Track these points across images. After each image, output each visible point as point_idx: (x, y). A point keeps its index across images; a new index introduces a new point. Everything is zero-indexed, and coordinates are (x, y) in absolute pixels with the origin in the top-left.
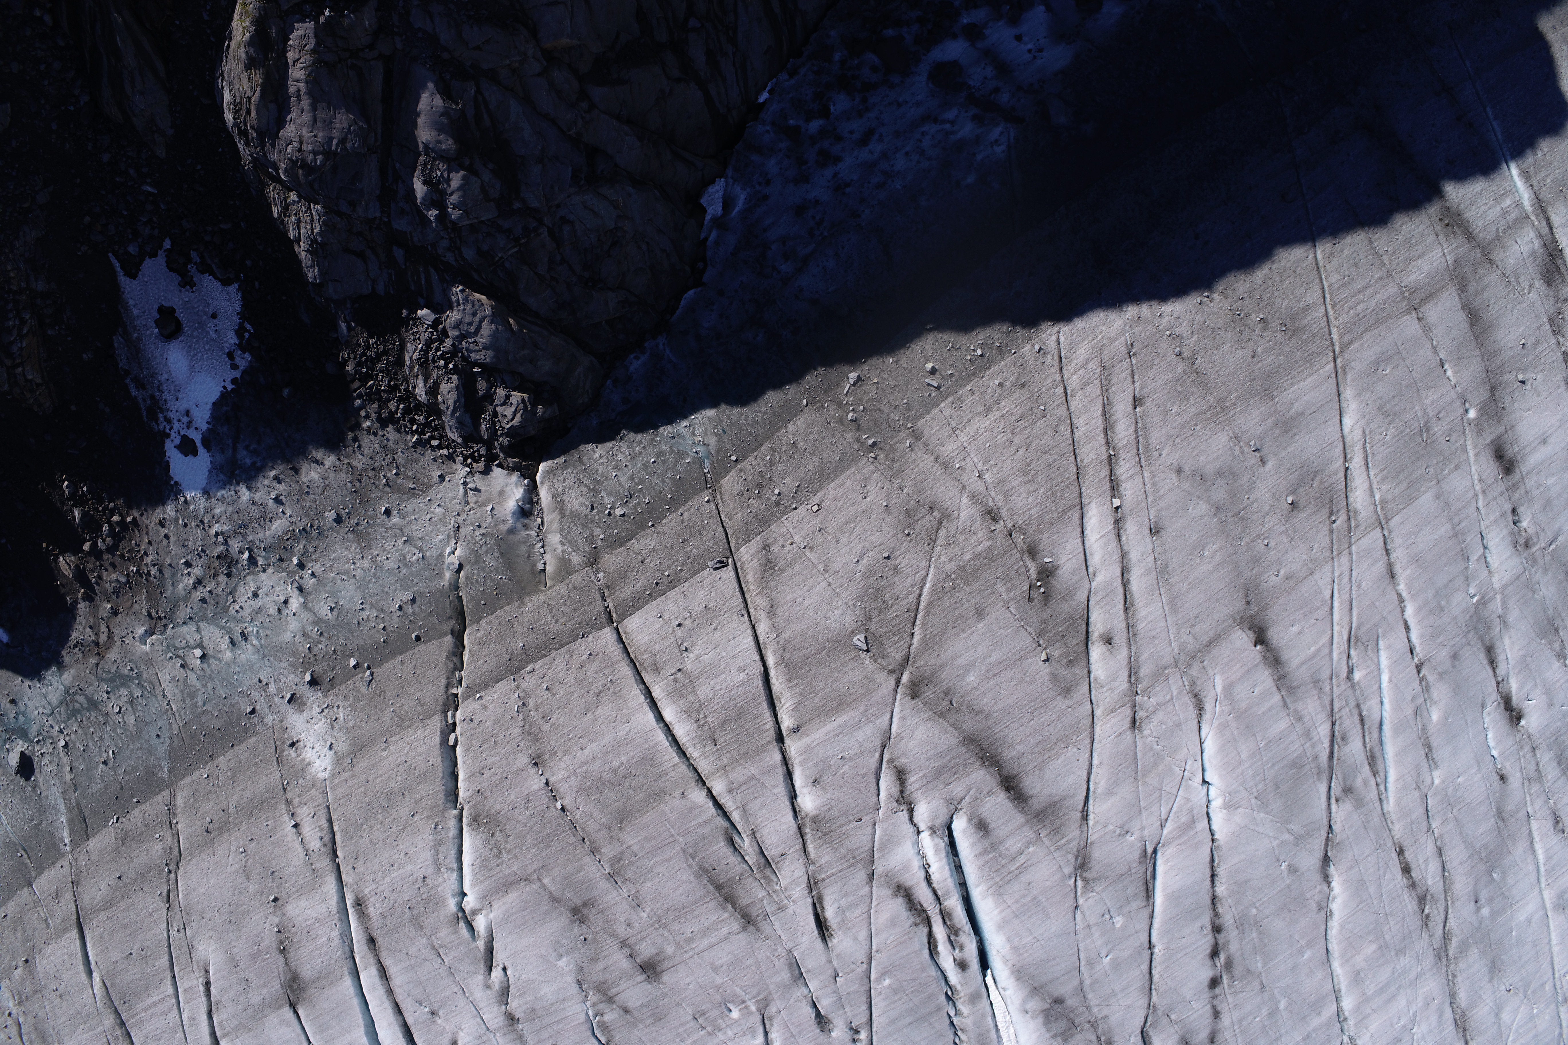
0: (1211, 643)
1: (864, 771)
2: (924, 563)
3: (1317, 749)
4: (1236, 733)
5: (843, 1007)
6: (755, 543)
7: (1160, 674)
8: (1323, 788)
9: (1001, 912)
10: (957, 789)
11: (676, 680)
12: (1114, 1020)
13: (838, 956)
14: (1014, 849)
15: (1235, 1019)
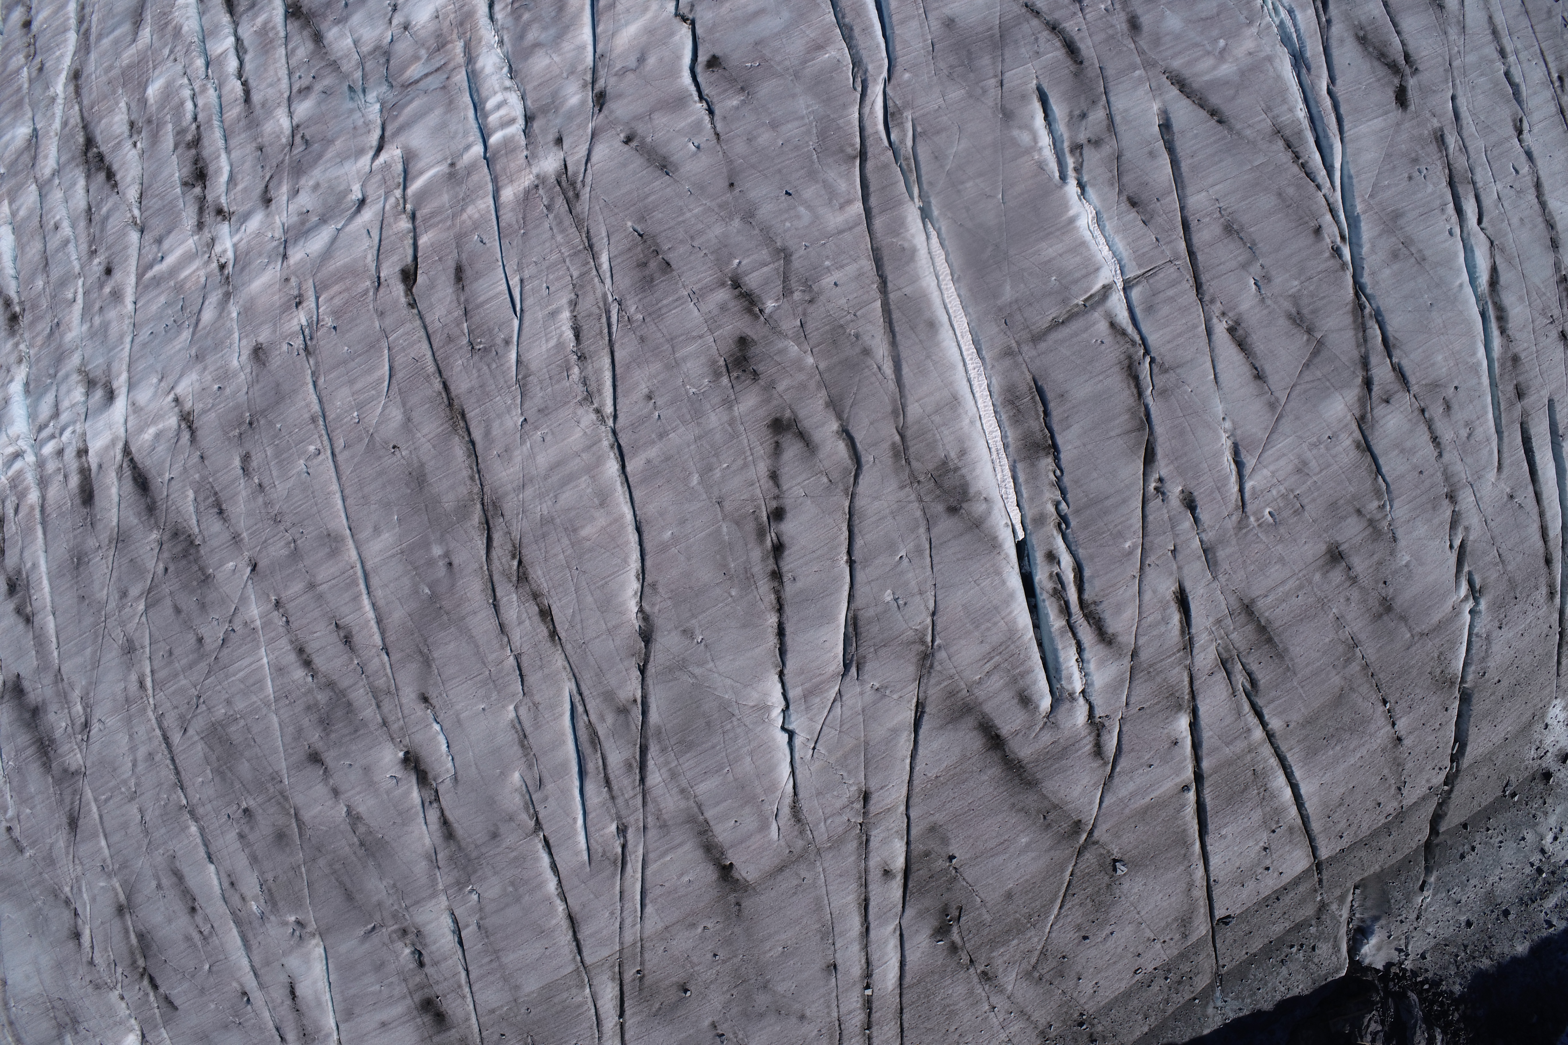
0: (781, 869)
1: (1133, 754)
2: (1053, 935)
3: (662, 759)
4: (757, 783)
5: (1170, 519)
6: (1193, 939)
7: (836, 843)
8: (654, 717)
9: (1011, 613)
10: (1047, 738)
11: (1278, 822)
12: (892, 485)
13: (1171, 574)
14: (995, 677)
15: (752, 467)
